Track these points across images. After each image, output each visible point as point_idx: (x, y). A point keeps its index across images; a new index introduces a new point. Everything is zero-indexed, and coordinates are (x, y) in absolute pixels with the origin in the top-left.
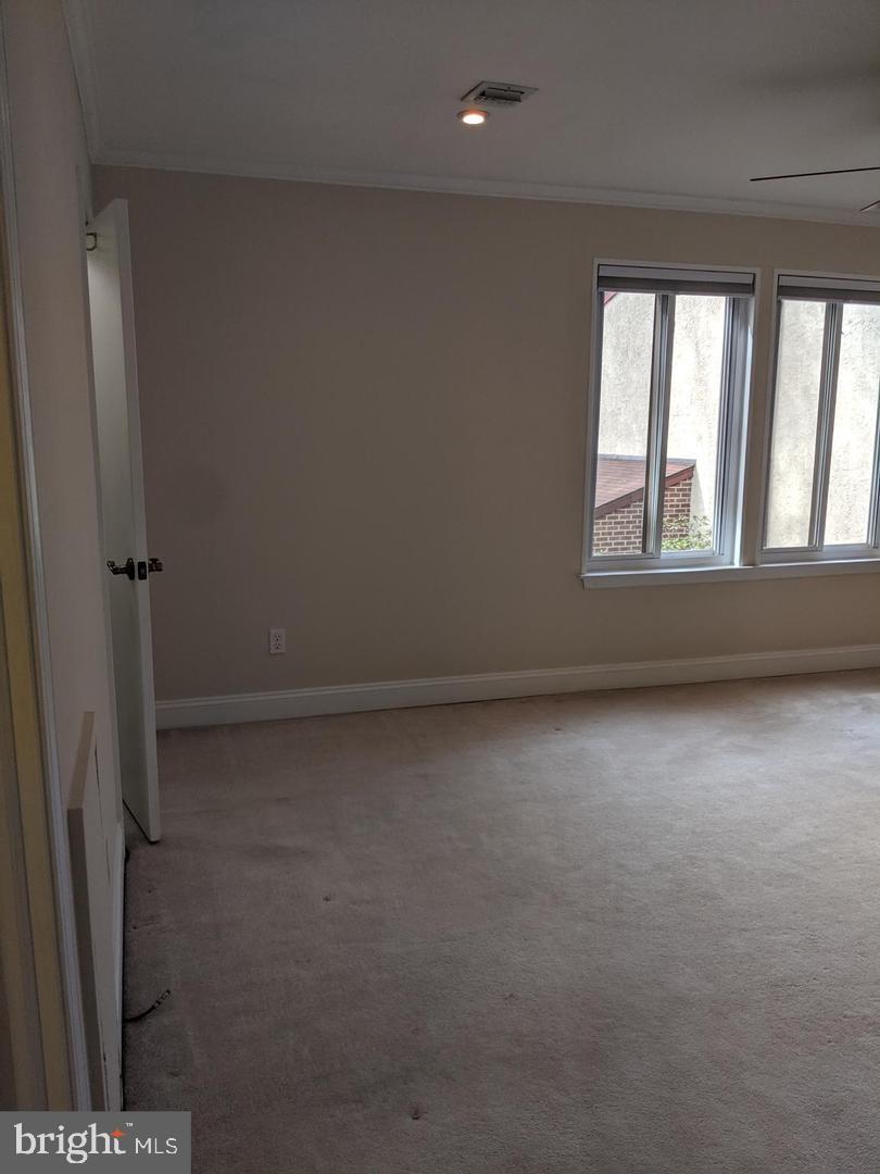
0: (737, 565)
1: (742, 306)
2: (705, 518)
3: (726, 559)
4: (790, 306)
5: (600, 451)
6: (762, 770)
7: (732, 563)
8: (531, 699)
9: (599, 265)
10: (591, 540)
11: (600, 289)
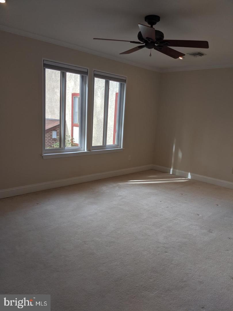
0: (86, 151)
1: (84, 77)
2: (69, 136)
3: (83, 149)
4: (96, 79)
5: (46, 117)
6: (98, 209)
7: (84, 150)
8: (27, 194)
9: (44, 60)
10: (45, 144)
11: (44, 67)
